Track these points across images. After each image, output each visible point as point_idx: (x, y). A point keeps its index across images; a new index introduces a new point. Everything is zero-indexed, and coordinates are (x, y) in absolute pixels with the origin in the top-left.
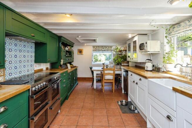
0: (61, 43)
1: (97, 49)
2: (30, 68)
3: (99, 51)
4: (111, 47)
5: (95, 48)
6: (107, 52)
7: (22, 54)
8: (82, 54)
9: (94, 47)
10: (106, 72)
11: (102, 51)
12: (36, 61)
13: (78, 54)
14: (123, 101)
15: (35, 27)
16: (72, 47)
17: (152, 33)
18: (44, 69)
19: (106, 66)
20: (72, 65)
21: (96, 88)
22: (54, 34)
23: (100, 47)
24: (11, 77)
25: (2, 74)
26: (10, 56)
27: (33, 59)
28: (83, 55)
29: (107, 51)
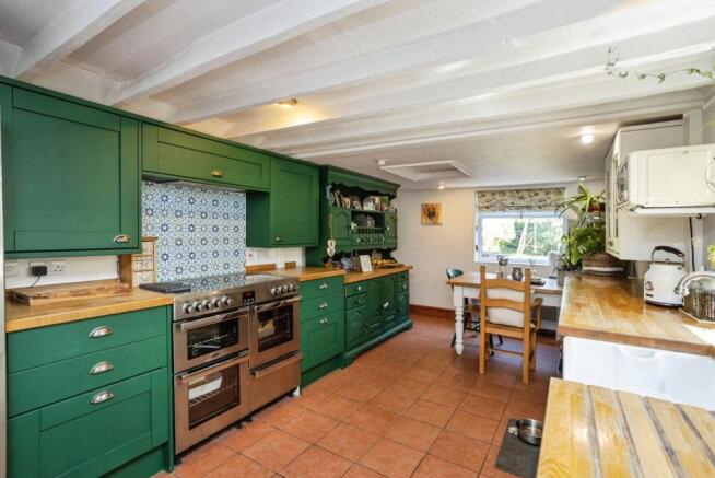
0: (330, 186)
1: (495, 199)
2: (231, 259)
3: (503, 210)
4: (559, 191)
5: (489, 196)
6: (538, 213)
7: (209, 222)
8: (436, 223)
9: (482, 193)
10: (493, 294)
11: (519, 208)
12: (250, 243)
13: (422, 224)
14: (527, 424)
15: (225, 150)
16: (392, 197)
17: (705, 107)
18: (280, 265)
19: (515, 269)
20: (393, 259)
21: (464, 352)
22: (299, 162)
23: (509, 194)
24: (180, 277)
25: (150, 267)
26: (179, 228)
27: (243, 234)
28: (440, 224)
29: (540, 207)
